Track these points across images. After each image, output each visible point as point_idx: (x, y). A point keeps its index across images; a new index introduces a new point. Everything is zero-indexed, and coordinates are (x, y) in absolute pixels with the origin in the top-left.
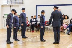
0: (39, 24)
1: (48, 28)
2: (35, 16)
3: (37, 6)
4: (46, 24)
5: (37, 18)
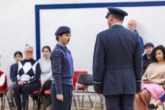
1: (86, 98)
3: (38, 8)
4: (75, 82)
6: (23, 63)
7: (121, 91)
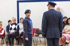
0: (22, 33)
2: (15, 20)
5: (18, 22)
6: (12, 25)
7: (53, 37)
